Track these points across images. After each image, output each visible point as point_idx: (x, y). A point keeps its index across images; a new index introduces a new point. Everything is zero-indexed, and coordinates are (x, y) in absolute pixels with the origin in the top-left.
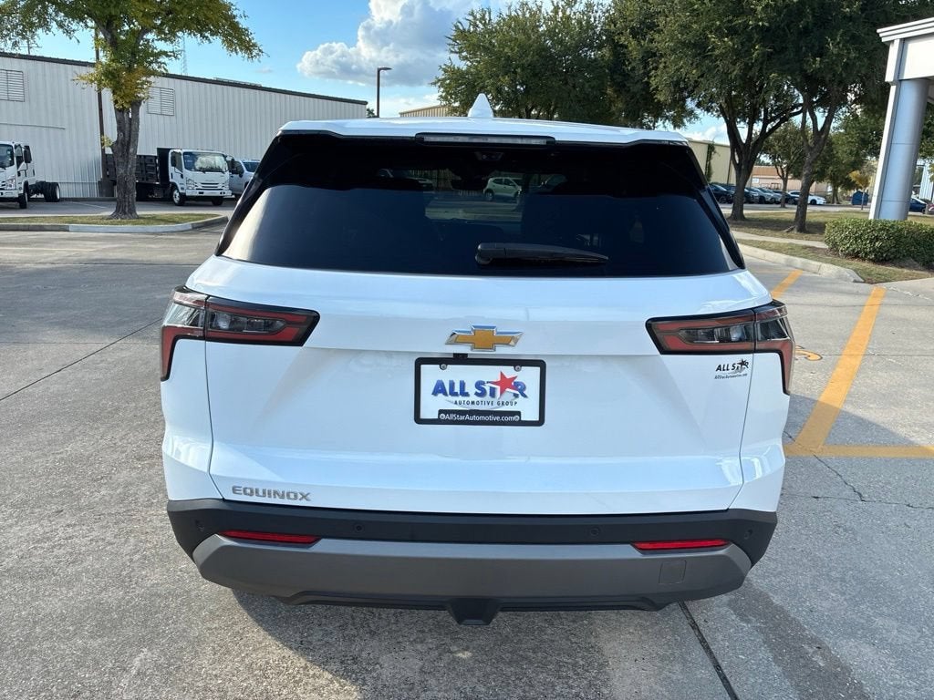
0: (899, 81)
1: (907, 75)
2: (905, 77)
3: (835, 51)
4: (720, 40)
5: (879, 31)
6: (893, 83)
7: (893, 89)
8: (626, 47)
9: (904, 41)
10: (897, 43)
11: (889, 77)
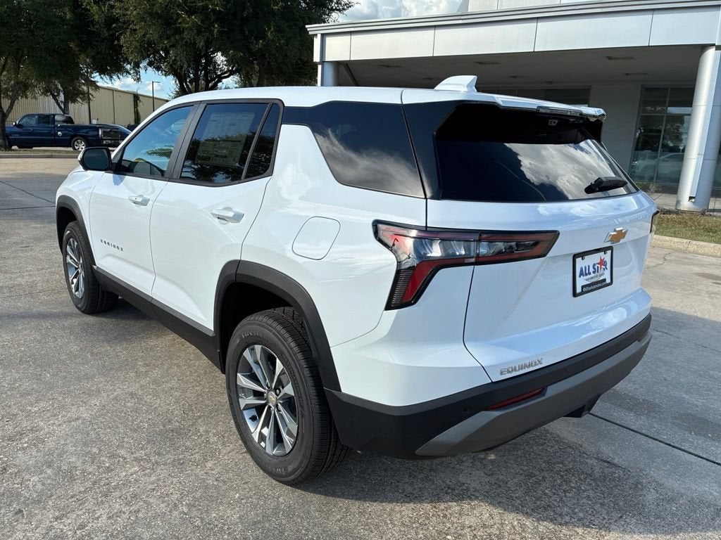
0: (322, 62)
1: (328, 58)
2: (326, 60)
3: (271, 38)
4: (189, 17)
5: (307, 26)
6: (319, 63)
7: (320, 67)
8: (89, 10)
9: (323, 35)
10: (319, 36)
11: (316, 58)
